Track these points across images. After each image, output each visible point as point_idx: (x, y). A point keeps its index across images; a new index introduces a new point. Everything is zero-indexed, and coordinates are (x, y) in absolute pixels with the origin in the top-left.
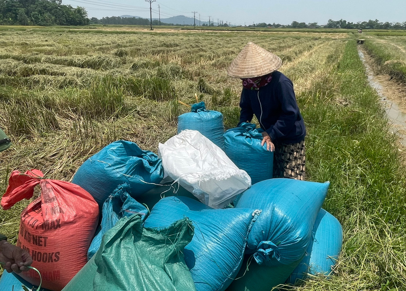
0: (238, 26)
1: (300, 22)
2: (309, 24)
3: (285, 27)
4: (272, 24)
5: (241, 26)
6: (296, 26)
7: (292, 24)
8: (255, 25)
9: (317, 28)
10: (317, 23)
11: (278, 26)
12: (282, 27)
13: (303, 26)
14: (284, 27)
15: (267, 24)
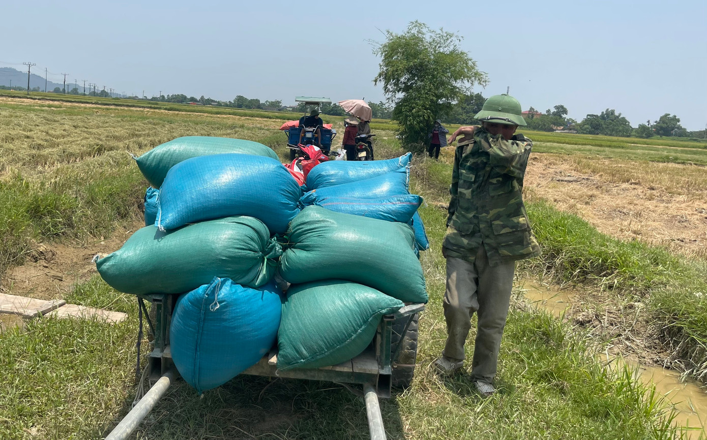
0: (130, 98)
1: (249, 98)
2: (266, 102)
3: (221, 105)
4: (198, 98)
5: (135, 98)
6: (241, 103)
7: (235, 101)
8: (163, 97)
9: (280, 110)
10: (280, 103)
11: (209, 102)
12: (217, 105)
13: (254, 105)
14: (219, 104)
15: (189, 97)
